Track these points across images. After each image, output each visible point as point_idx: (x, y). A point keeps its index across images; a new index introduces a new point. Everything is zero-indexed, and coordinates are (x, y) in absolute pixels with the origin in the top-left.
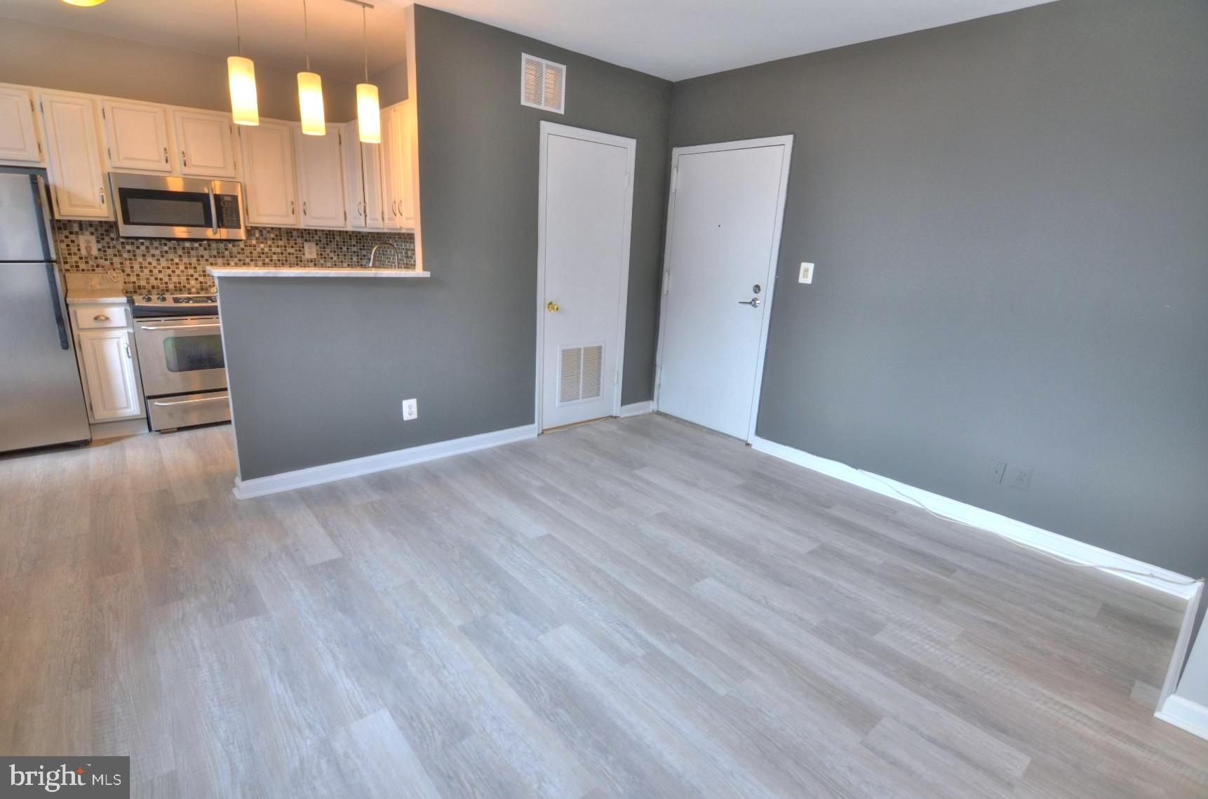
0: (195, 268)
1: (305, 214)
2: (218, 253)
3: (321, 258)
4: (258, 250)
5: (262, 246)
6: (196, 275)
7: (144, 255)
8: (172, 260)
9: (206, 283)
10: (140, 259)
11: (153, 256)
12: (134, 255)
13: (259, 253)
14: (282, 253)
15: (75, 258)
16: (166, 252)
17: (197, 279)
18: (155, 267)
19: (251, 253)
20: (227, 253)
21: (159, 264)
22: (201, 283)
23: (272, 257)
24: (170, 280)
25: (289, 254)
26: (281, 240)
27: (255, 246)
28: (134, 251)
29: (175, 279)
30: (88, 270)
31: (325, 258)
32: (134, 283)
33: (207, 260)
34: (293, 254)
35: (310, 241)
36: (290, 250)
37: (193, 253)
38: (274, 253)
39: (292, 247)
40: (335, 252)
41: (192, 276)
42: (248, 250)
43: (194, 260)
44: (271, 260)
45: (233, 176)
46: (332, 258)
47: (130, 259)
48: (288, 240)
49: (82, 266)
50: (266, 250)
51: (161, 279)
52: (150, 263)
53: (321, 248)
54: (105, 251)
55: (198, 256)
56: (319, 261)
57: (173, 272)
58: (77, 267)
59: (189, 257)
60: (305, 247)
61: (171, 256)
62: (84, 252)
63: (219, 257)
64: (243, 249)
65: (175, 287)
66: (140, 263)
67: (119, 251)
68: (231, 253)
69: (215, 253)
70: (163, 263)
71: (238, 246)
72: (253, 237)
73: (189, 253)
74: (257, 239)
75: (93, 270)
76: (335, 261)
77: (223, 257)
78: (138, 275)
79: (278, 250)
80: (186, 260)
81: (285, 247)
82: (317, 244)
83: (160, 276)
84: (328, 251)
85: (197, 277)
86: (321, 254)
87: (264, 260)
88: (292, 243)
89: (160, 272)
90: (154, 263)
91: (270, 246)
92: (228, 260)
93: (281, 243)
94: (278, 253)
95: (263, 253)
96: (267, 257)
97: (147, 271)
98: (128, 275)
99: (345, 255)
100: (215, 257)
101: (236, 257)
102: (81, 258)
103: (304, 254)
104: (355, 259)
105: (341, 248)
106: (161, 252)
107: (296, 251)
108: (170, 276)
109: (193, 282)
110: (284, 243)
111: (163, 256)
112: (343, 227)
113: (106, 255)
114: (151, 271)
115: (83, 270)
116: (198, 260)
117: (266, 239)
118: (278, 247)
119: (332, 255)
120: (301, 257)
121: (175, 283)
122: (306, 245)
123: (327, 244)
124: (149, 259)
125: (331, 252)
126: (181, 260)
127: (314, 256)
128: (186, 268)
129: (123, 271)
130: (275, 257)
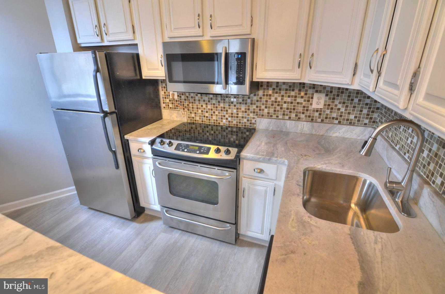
0: (227, 111)
1: (311, 67)
2: (243, 100)
3: (328, 109)
4: (273, 99)
5: (276, 95)
6: (227, 116)
7: (199, 100)
8: (214, 104)
9: (232, 122)
10: (197, 102)
11: (204, 101)
12: (195, 100)
13: (272, 101)
14: (292, 103)
15: (167, 101)
16: (211, 99)
17: (227, 119)
18: (204, 109)
19: (267, 101)
20: (249, 101)
21: (207, 107)
22: (229, 122)
23: (282, 105)
24: (212, 118)
25: (298, 103)
26: (293, 90)
27: (270, 95)
28: (195, 97)
29: (214, 118)
30: (173, 108)
31: (332, 109)
32: (193, 118)
33: (235, 106)
34: (301, 103)
35: (320, 92)
36: (299, 100)
37: (227, 99)
38: (285, 102)
39: (302, 97)
40: (344, 103)
41: (224, 116)
42: (264, 99)
43: (227, 106)
44: (281, 108)
45: (249, 33)
46: (339, 109)
47: (192, 103)
48: (300, 90)
49: (171, 105)
50: (279, 99)
51: (207, 117)
52: (202, 106)
53: (330, 99)
54: (181, 97)
55: (229, 103)
56: (324, 111)
57: (214, 112)
58: (168, 105)
59: (224, 103)
60: (314, 98)
61: (214, 101)
62: (171, 97)
63: (243, 104)
64: (261, 98)
65: (214, 123)
66: (197, 105)
67: (187, 97)
68: (252, 101)
69: (240, 100)
70: (209, 107)
71: (258, 95)
72: (270, 88)
73: (224, 100)
74: (274, 89)
75: (175, 108)
76: (342, 112)
77: (246, 104)
78: (195, 113)
79: (289, 100)
80: (222, 105)
81: (296, 97)
82: (327, 95)
83: (207, 115)
84: (337, 102)
85: (227, 117)
86: (329, 105)
87: (275, 108)
88: (302, 94)
89: (207, 112)
90: (204, 106)
91: (283, 96)
92: (249, 106)
93: (293, 93)
94: (288, 103)
95: (276, 102)
96: (278, 105)
97: (200, 111)
98: (191, 113)
99: (354, 107)
100: (240, 103)
101: (255, 104)
102: (170, 101)
103: (311, 104)
104: (365, 111)
105: (352, 100)
106: (209, 98)
107: (305, 101)
108: (212, 115)
109: (224, 121)
110: (295, 93)
111: (209, 101)
112: (348, 84)
113: (181, 99)
114: (202, 111)
115: (171, 108)
116: (229, 105)
117: (280, 90)
118: (289, 97)
119: (340, 106)
120: (308, 107)
121: (214, 120)
122: (316, 96)
123: (338, 95)
124: (202, 103)
125: (340, 103)
126: (219, 105)
127: (321, 106)
128: (222, 110)
129: (188, 110)
130: (285, 106)
